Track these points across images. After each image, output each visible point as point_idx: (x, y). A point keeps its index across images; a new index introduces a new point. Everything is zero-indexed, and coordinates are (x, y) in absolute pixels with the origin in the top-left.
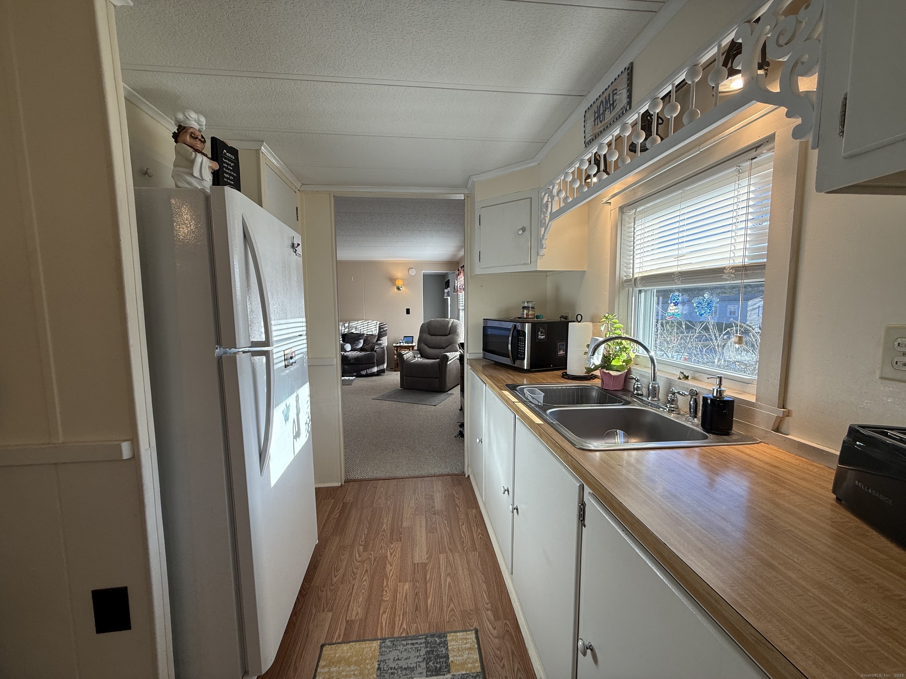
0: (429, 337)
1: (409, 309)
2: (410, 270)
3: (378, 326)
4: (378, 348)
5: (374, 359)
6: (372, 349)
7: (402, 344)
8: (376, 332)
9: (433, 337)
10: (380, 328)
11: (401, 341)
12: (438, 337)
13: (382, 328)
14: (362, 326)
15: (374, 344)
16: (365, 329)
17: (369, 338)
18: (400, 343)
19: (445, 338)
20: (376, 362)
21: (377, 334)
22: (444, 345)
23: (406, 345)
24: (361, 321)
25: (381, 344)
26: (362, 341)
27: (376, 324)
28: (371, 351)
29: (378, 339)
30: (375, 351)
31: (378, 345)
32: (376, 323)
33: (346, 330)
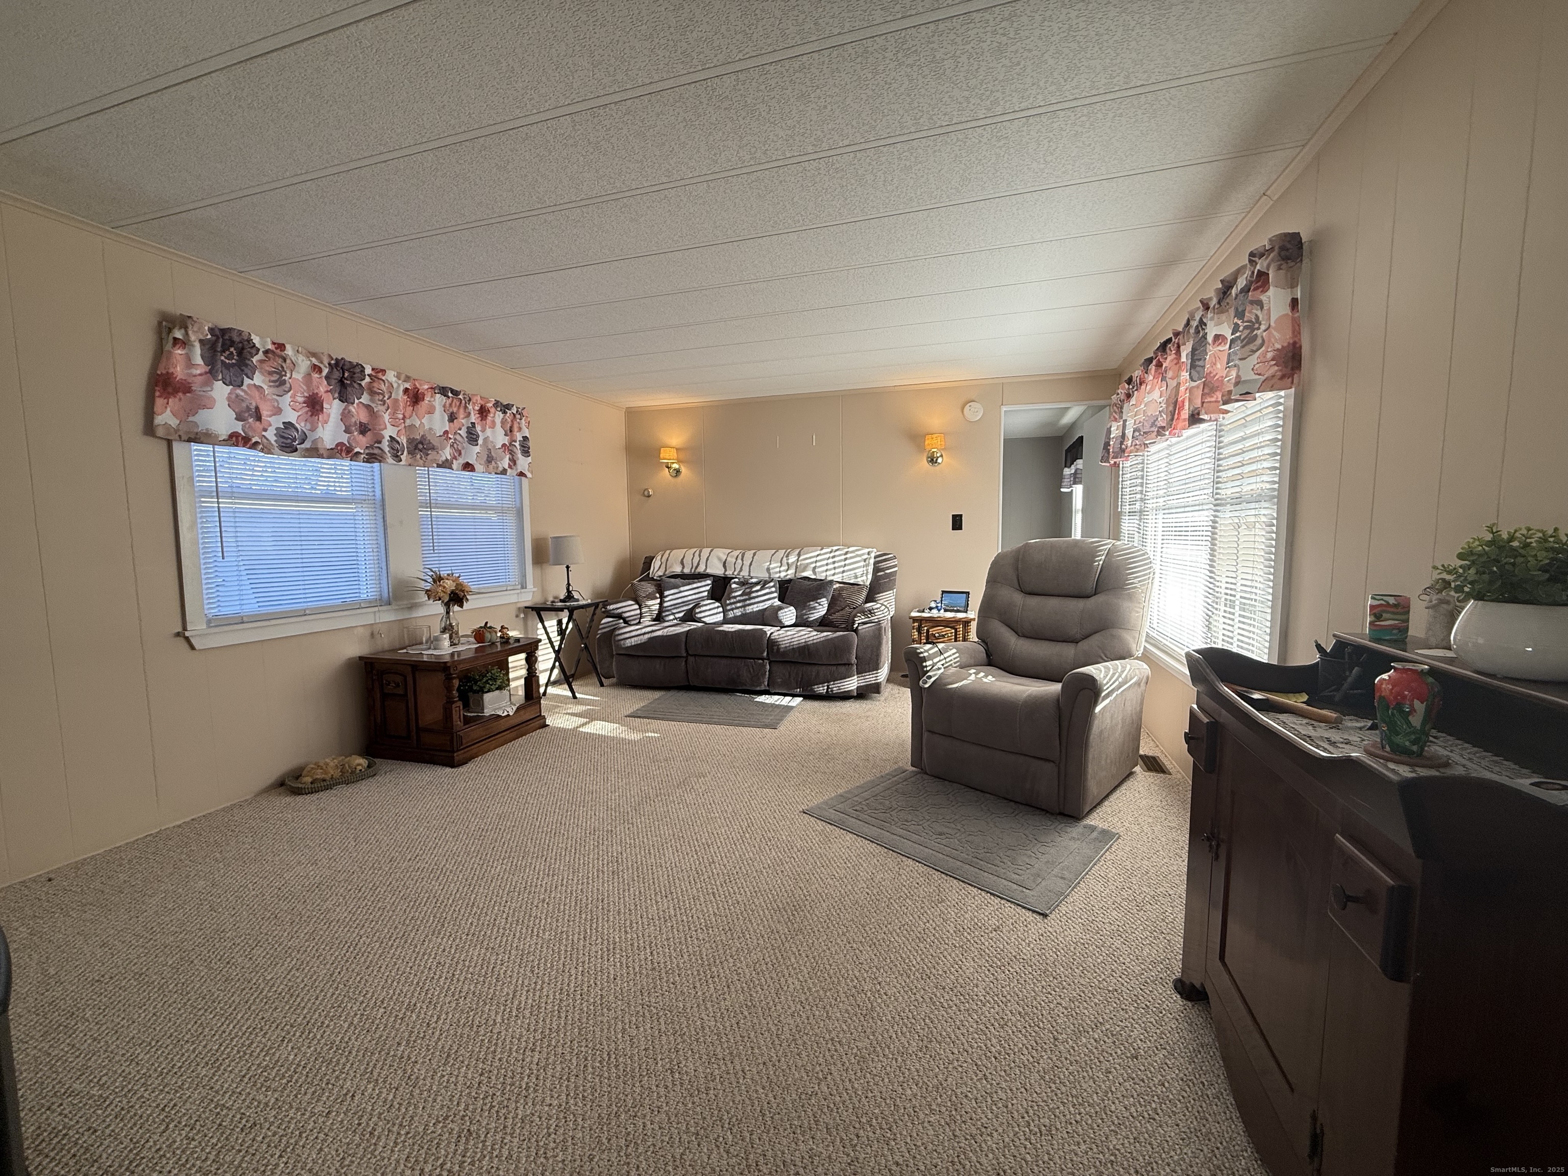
0: (1018, 598)
1: (961, 516)
2: (967, 407)
3: (872, 561)
4: (864, 623)
5: (850, 653)
6: (849, 626)
7: (935, 614)
8: (866, 579)
9: (1033, 601)
10: (876, 570)
11: (933, 605)
12: (1053, 603)
13: (883, 570)
14: (831, 561)
15: (855, 611)
16: (837, 571)
17: (844, 594)
18: (931, 609)
19: (1081, 604)
20: (854, 660)
21: (868, 583)
22: (1075, 631)
23: (949, 615)
24: (829, 550)
25: (871, 612)
26: (824, 602)
27: (866, 556)
28: (846, 629)
29: (870, 598)
30: (856, 631)
31: (863, 612)
32: (869, 553)
33: (791, 572)
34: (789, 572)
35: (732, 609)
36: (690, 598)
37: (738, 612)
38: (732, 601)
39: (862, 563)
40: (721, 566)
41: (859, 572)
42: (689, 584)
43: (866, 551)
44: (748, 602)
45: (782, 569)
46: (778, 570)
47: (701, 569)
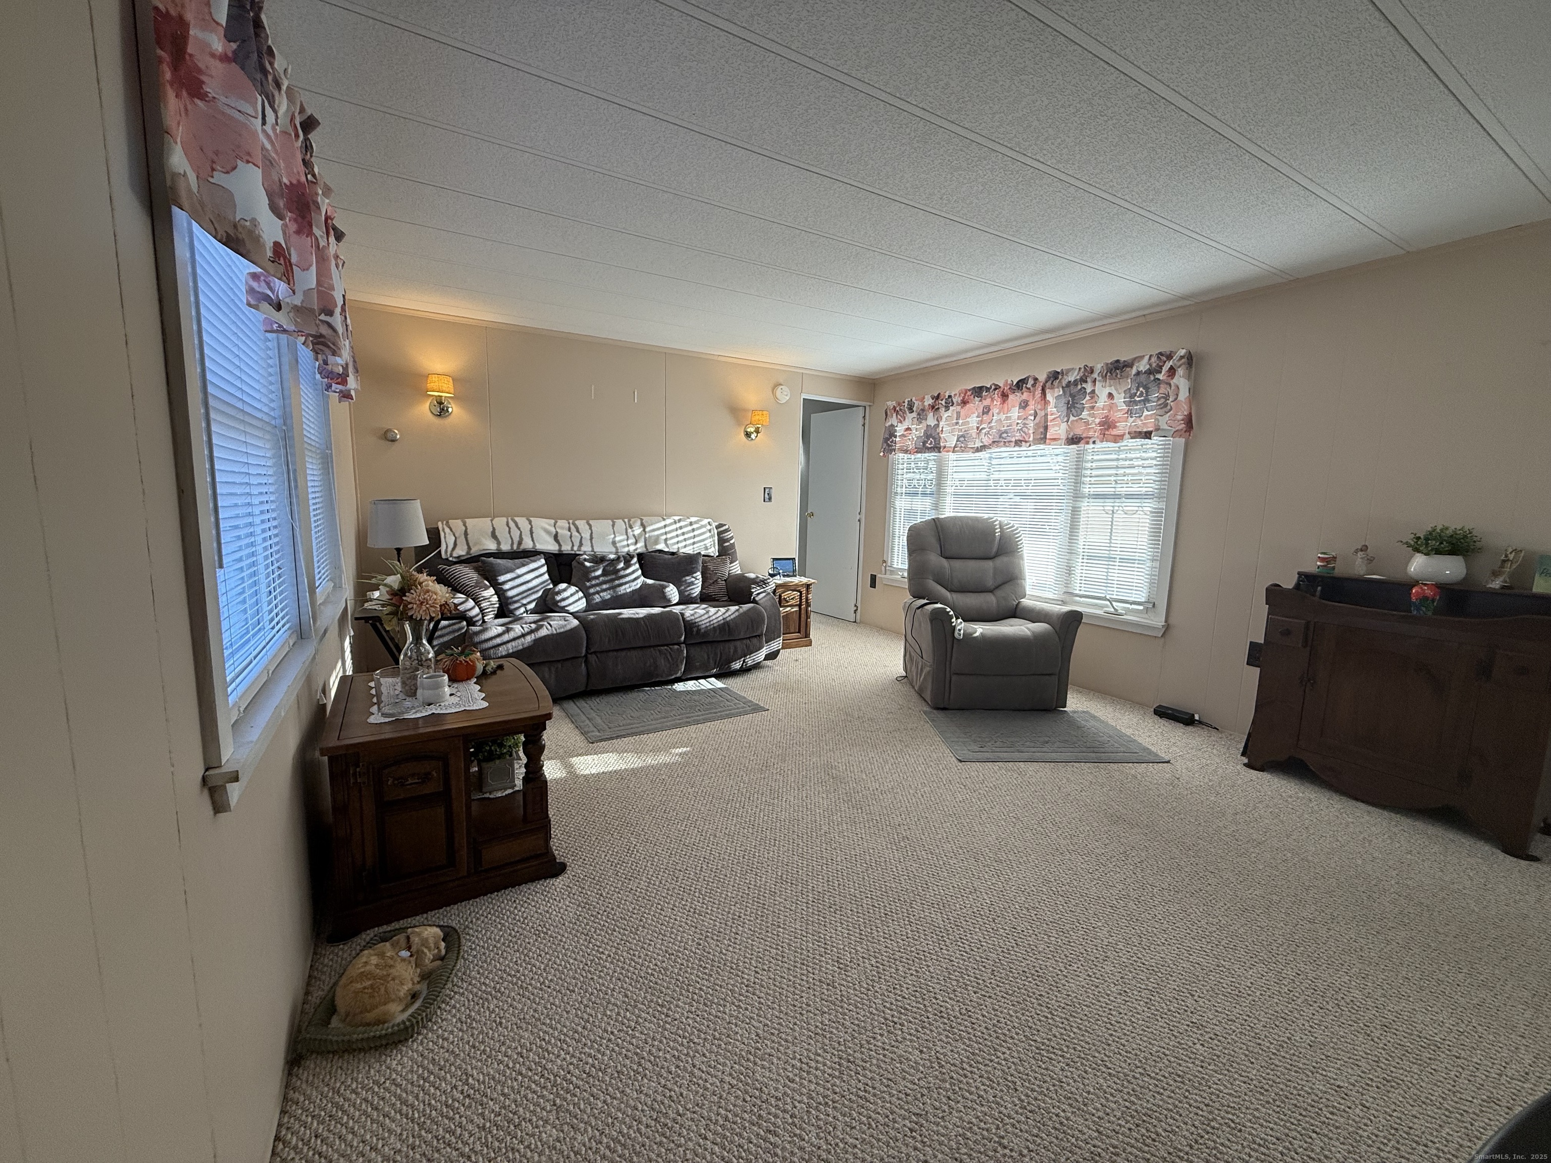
0: (944, 562)
2: (777, 389)
3: (714, 532)
4: (760, 594)
8: (714, 550)
10: (720, 540)
13: (728, 540)
14: (678, 532)
20: (765, 631)
21: (718, 555)
23: (793, 580)
24: (674, 520)
25: (764, 582)
26: (695, 575)
27: (707, 527)
28: (740, 602)
30: (756, 602)
32: (709, 524)
33: (641, 544)
34: (639, 545)
35: (598, 593)
36: (534, 583)
37: (607, 595)
38: (594, 582)
39: (708, 534)
40: (551, 540)
41: (708, 542)
42: (524, 565)
43: (706, 521)
44: (617, 582)
45: (630, 542)
46: (625, 543)
47: (528, 544)
